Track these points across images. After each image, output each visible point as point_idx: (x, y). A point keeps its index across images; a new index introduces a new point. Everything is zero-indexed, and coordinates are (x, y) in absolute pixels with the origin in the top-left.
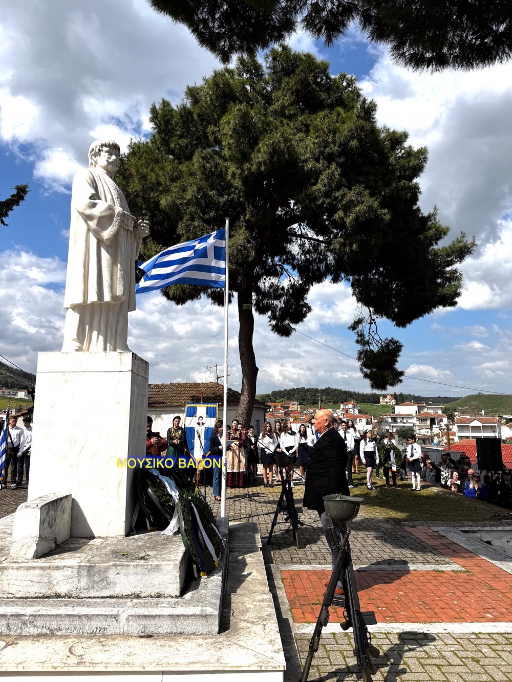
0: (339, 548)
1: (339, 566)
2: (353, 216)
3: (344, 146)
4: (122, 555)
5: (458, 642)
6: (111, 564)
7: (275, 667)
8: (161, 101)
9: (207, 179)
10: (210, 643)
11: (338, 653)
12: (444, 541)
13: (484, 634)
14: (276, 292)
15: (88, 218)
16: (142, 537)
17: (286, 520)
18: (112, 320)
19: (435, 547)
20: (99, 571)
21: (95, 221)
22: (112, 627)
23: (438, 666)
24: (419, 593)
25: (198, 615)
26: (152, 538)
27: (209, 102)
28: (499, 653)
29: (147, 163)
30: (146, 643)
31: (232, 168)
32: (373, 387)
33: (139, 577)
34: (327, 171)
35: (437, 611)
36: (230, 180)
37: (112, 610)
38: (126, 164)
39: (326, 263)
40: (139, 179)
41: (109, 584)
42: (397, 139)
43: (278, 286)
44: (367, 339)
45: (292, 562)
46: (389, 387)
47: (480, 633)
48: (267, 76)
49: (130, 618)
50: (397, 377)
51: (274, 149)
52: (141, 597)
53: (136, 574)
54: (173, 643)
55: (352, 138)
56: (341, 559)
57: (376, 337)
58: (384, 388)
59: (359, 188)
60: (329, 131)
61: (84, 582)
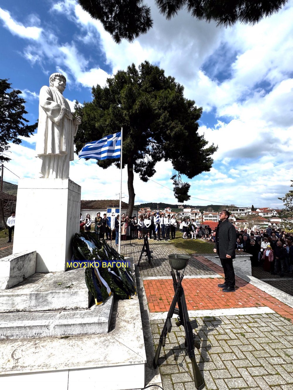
0: (177, 285)
1: (177, 295)
2: (174, 132)
3: (170, 103)
4: (59, 285)
5: (231, 322)
6: (49, 292)
7: (140, 362)
8: (97, 85)
9: (115, 116)
10: (102, 341)
11: (173, 334)
12: (211, 263)
13: (241, 315)
14: (142, 164)
15: (46, 110)
16: (74, 271)
17: (146, 256)
18: (61, 163)
19: (208, 266)
20: (42, 296)
21: (50, 112)
22: (45, 332)
23: (225, 340)
24: (206, 291)
25: (96, 323)
26: (79, 272)
27: (116, 85)
28: (252, 328)
29: (90, 109)
30: (64, 343)
31: (125, 112)
32: (179, 201)
33: (65, 299)
34: (164, 114)
35: (216, 301)
36: (124, 117)
37: (46, 322)
38: (82, 110)
39: (162, 154)
40: (87, 116)
41: (48, 303)
42: (191, 103)
43: (143, 162)
44: (177, 183)
45: (148, 276)
46: (185, 201)
47: (239, 315)
48: (140, 75)
49: (56, 326)
50: (187, 198)
51: (142, 103)
52: (66, 310)
53: (64, 297)
54: (79, 343)
55: (174, 100)
56: (178, 291)
57: (181, 182)
58: (183, 202)
59: (176, 121)
60: (165, 97)
61: (33, 302)
